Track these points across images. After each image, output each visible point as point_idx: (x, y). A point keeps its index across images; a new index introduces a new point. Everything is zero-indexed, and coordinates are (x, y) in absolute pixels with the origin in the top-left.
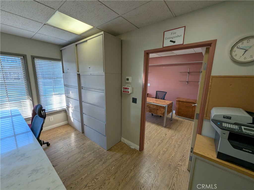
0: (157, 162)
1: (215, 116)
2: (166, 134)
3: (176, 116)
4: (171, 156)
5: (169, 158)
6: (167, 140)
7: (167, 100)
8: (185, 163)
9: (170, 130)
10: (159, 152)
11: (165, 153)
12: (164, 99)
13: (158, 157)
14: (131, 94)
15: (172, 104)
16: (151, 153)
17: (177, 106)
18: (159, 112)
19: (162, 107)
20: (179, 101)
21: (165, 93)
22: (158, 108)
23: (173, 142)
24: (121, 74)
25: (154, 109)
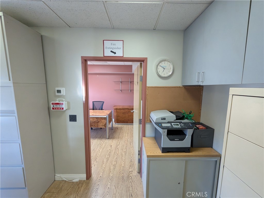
0: (110, 181)
1: (157, 119)
2: (111, 146)
3: (115, 124)
4: (122, 167)
5: (120, 171)
6: (114, 152)
7: (105, 110)
8: (134, 168)
9: (114, 139)
10: (110, 169)
11: (115, 167)
12: (102, 109)
13: (110, 176)
14: (67, 110)
15: (111, 113)
16: (101, 175)
17: (115, 115)
18: (100, 125)
19: (103, 118)
20: (117, 109)
21: (103, 103)
22: (99, 121)
23: (120, 151)
24: (46, 83)
25: (94, 122)
